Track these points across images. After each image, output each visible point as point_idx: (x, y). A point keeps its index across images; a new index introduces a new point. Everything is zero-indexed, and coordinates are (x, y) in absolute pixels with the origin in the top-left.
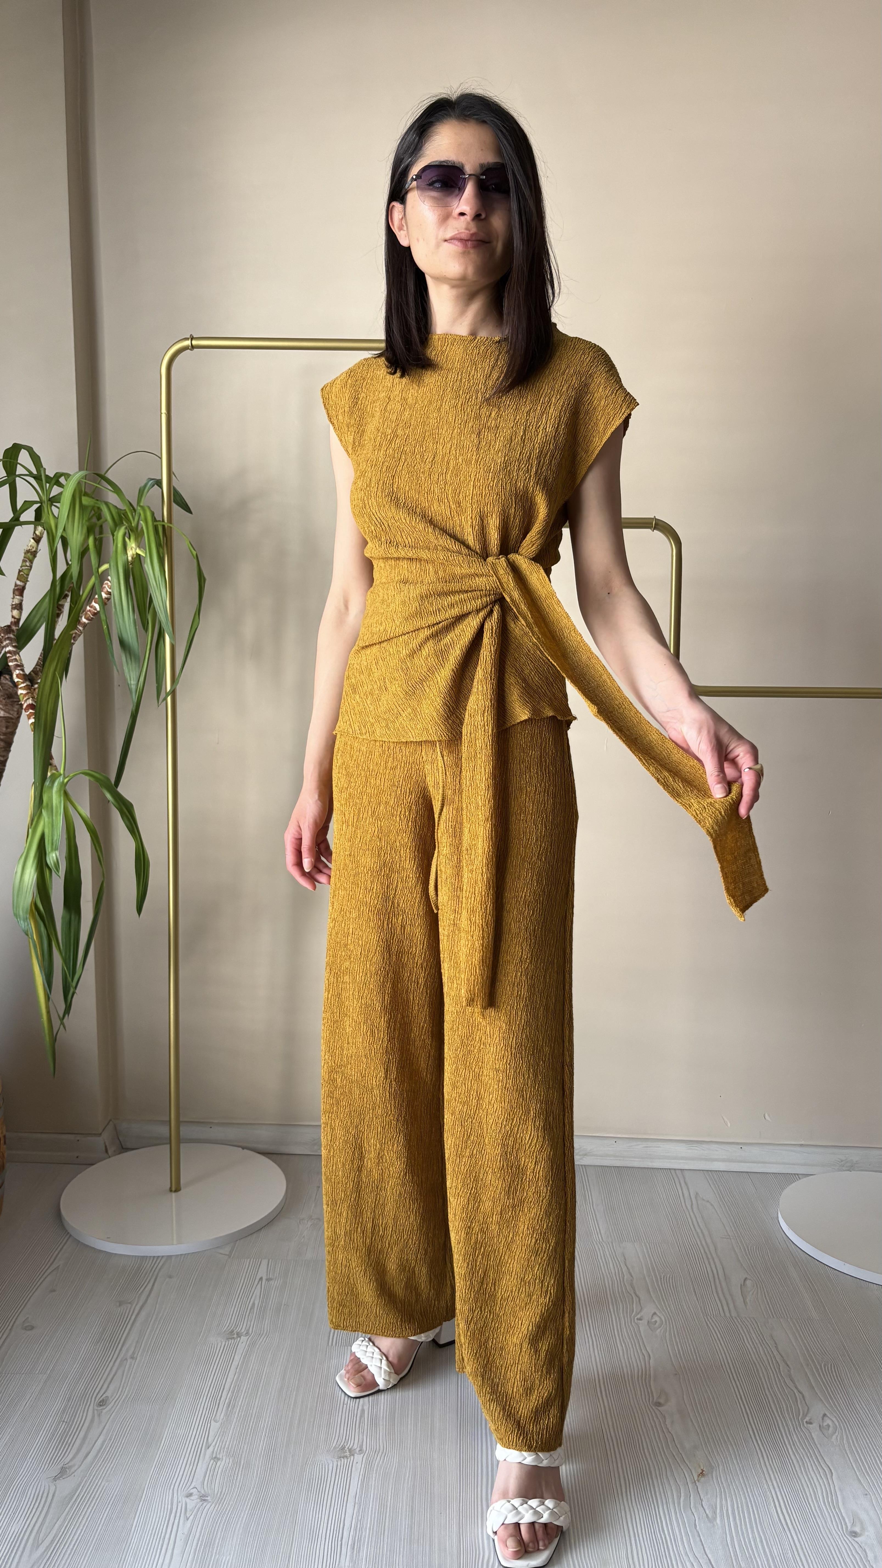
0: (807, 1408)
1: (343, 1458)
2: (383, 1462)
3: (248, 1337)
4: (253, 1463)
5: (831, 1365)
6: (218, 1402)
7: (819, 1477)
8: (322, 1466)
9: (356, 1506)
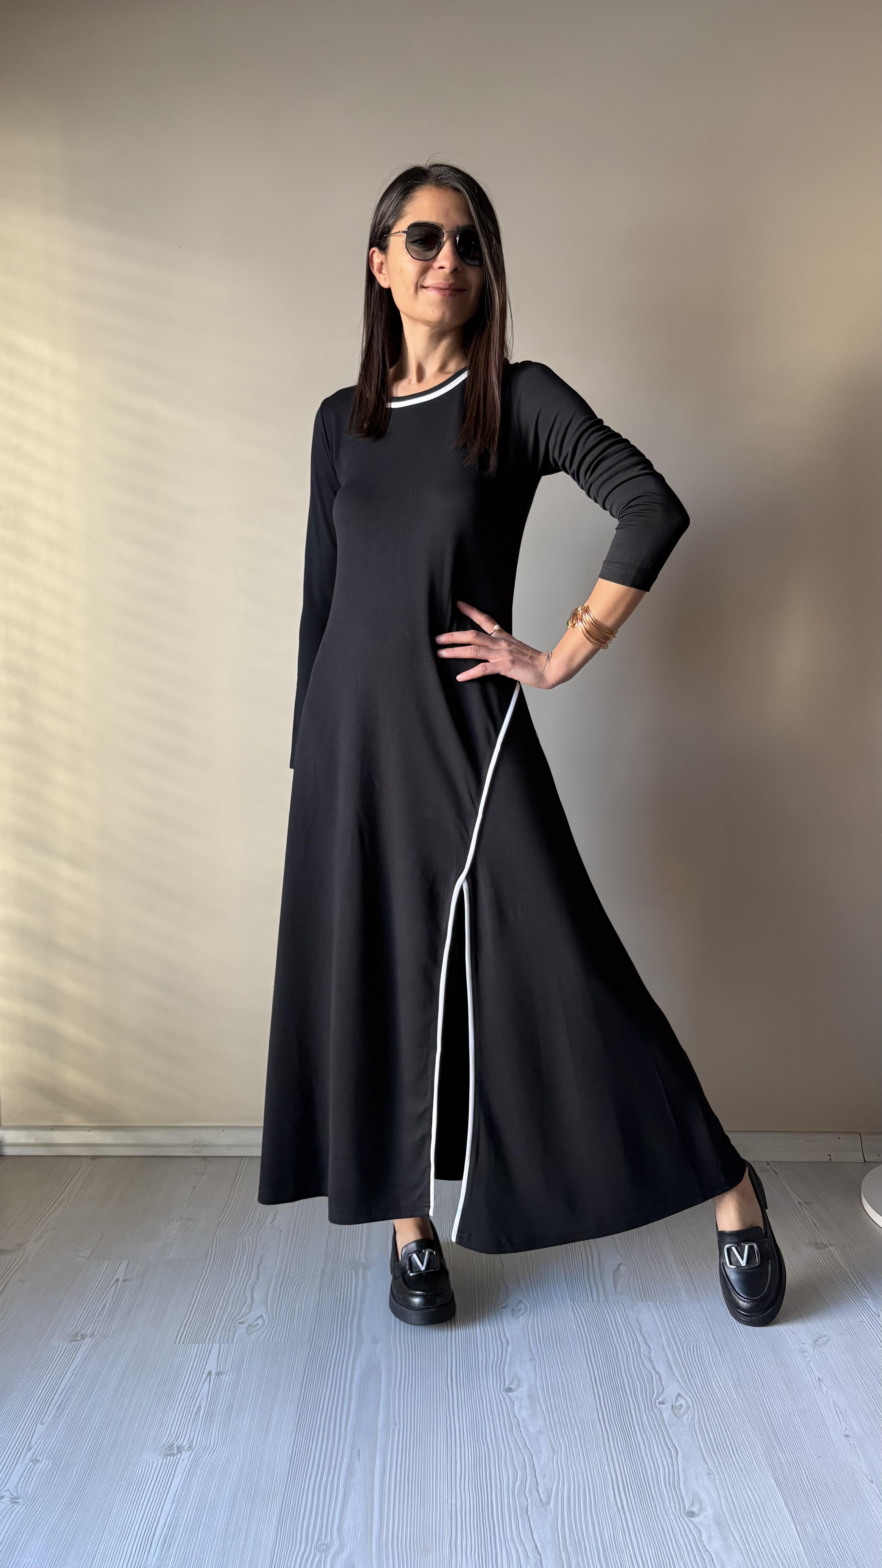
0: (662, 1389)
1: (170, 1455)
2: (211, 1458)
3: (92, 1338)
4: (74, 1463)
5: (694, 1346)
6: (48, 1404)
7: (663, 1458)
8: (146, 1464)
9: (175, 1503)
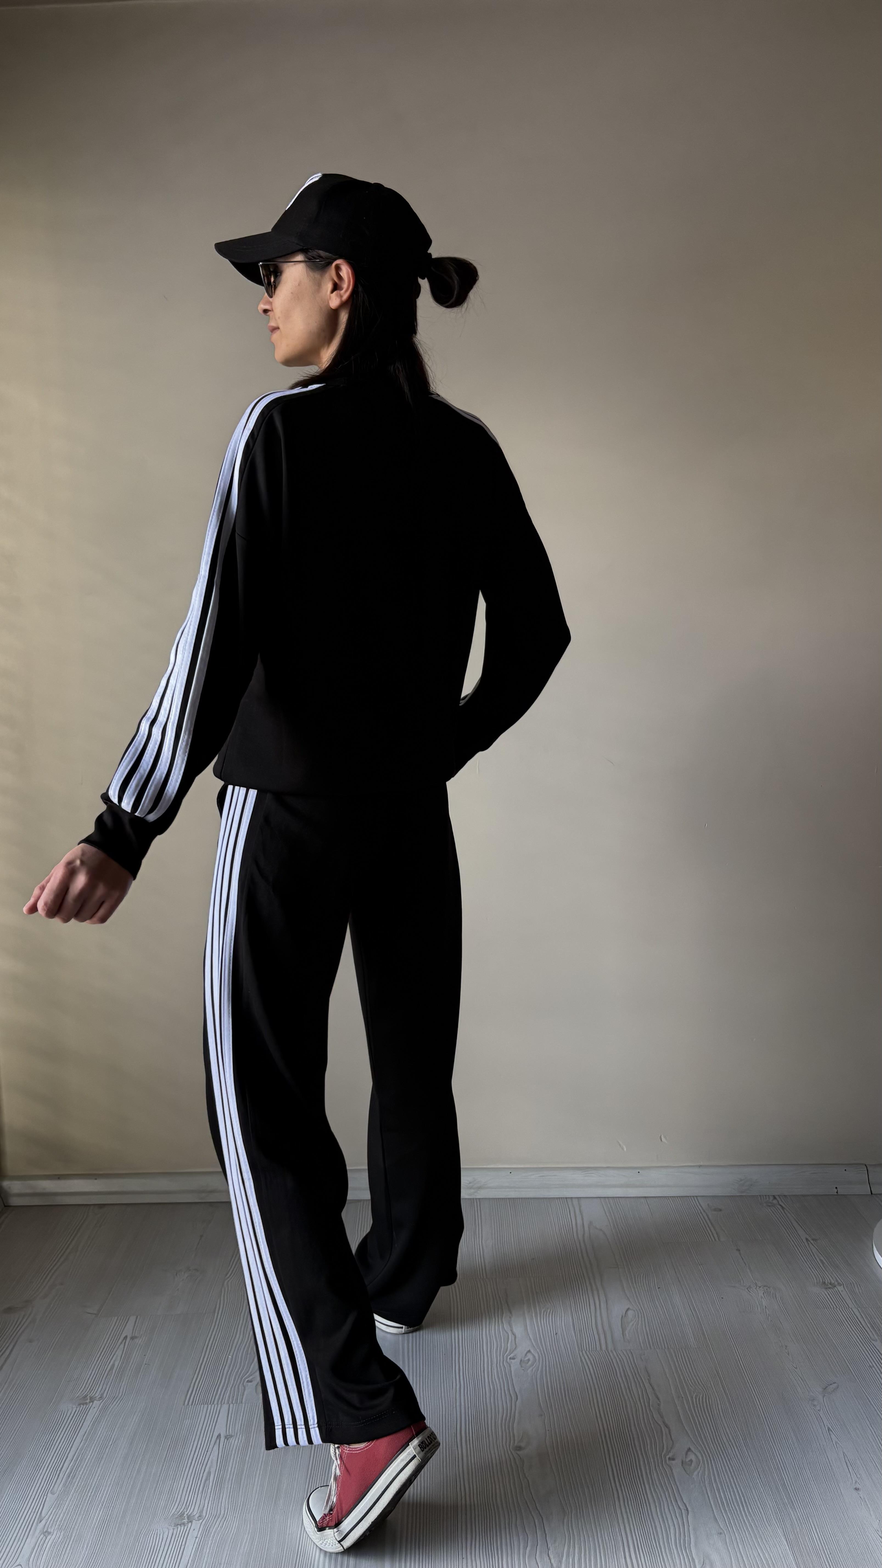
0: (672, 1444)
1: (180, 1525)
2: (221, 1528)
3: (101, 1401)
4: (85, 1535)
5: (703, 1396)
6: (58, 1471)
7: (673, 1517)
8: (157, 1535)
